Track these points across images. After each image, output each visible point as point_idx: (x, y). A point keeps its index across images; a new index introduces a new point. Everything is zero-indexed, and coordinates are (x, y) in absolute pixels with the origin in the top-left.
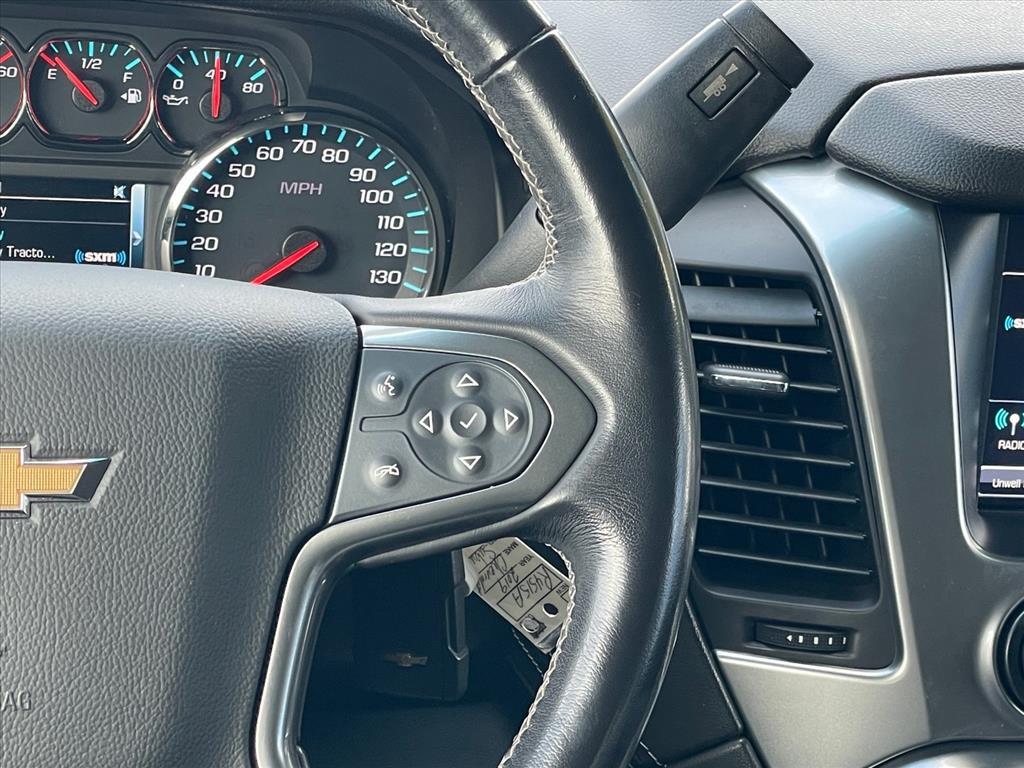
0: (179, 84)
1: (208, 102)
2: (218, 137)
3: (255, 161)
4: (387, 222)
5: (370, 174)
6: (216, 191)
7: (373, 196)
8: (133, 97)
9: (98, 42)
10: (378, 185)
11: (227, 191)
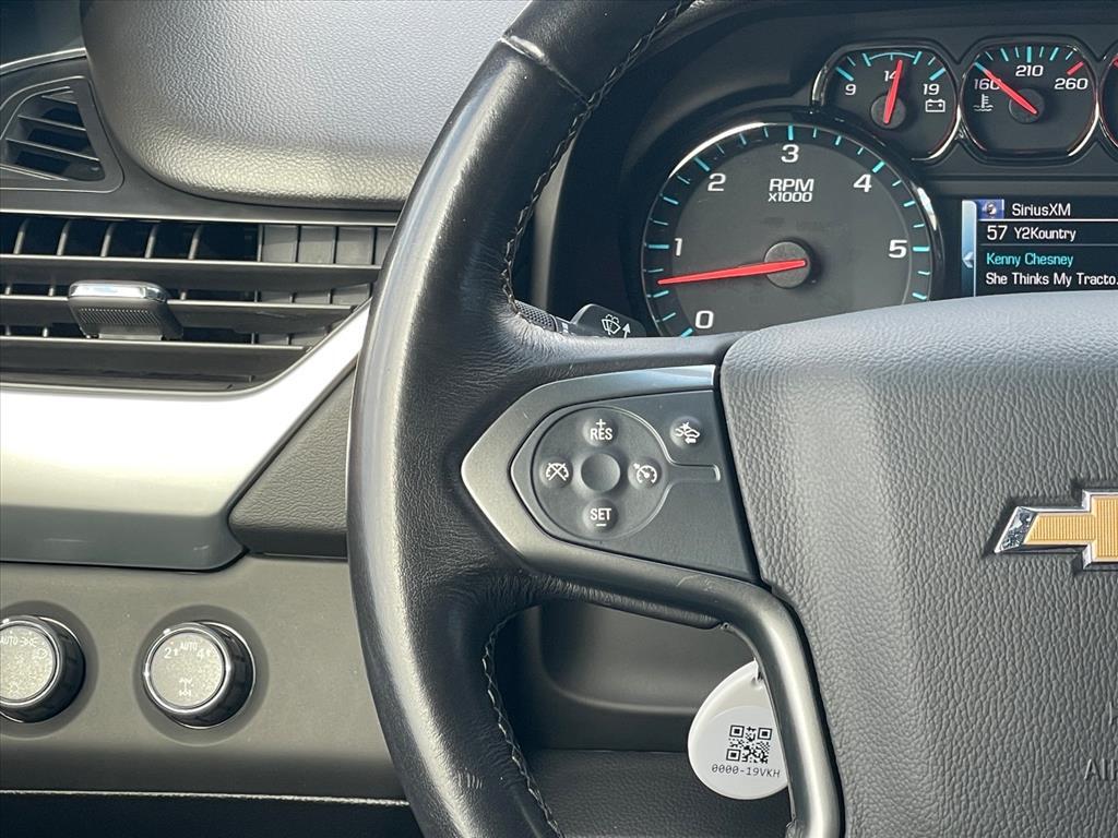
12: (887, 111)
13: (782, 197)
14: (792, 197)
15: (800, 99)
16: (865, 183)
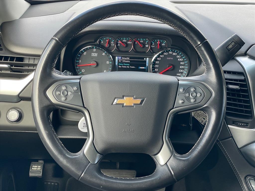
0: (153, 44)
1: (157, 46)
2: (159, 51)
3: (164, 55)
4: (182, 63)
5: (179, 56)
6: (158, 59)
7: (180, 60)
8: (147, 46)
9: (142, 39)
10: (181, 58)
11: (160, 59)
12: (106, 45)
13: (93, 56)
14: (95, 56)
15: (96, 43)
16: (104, 54)
